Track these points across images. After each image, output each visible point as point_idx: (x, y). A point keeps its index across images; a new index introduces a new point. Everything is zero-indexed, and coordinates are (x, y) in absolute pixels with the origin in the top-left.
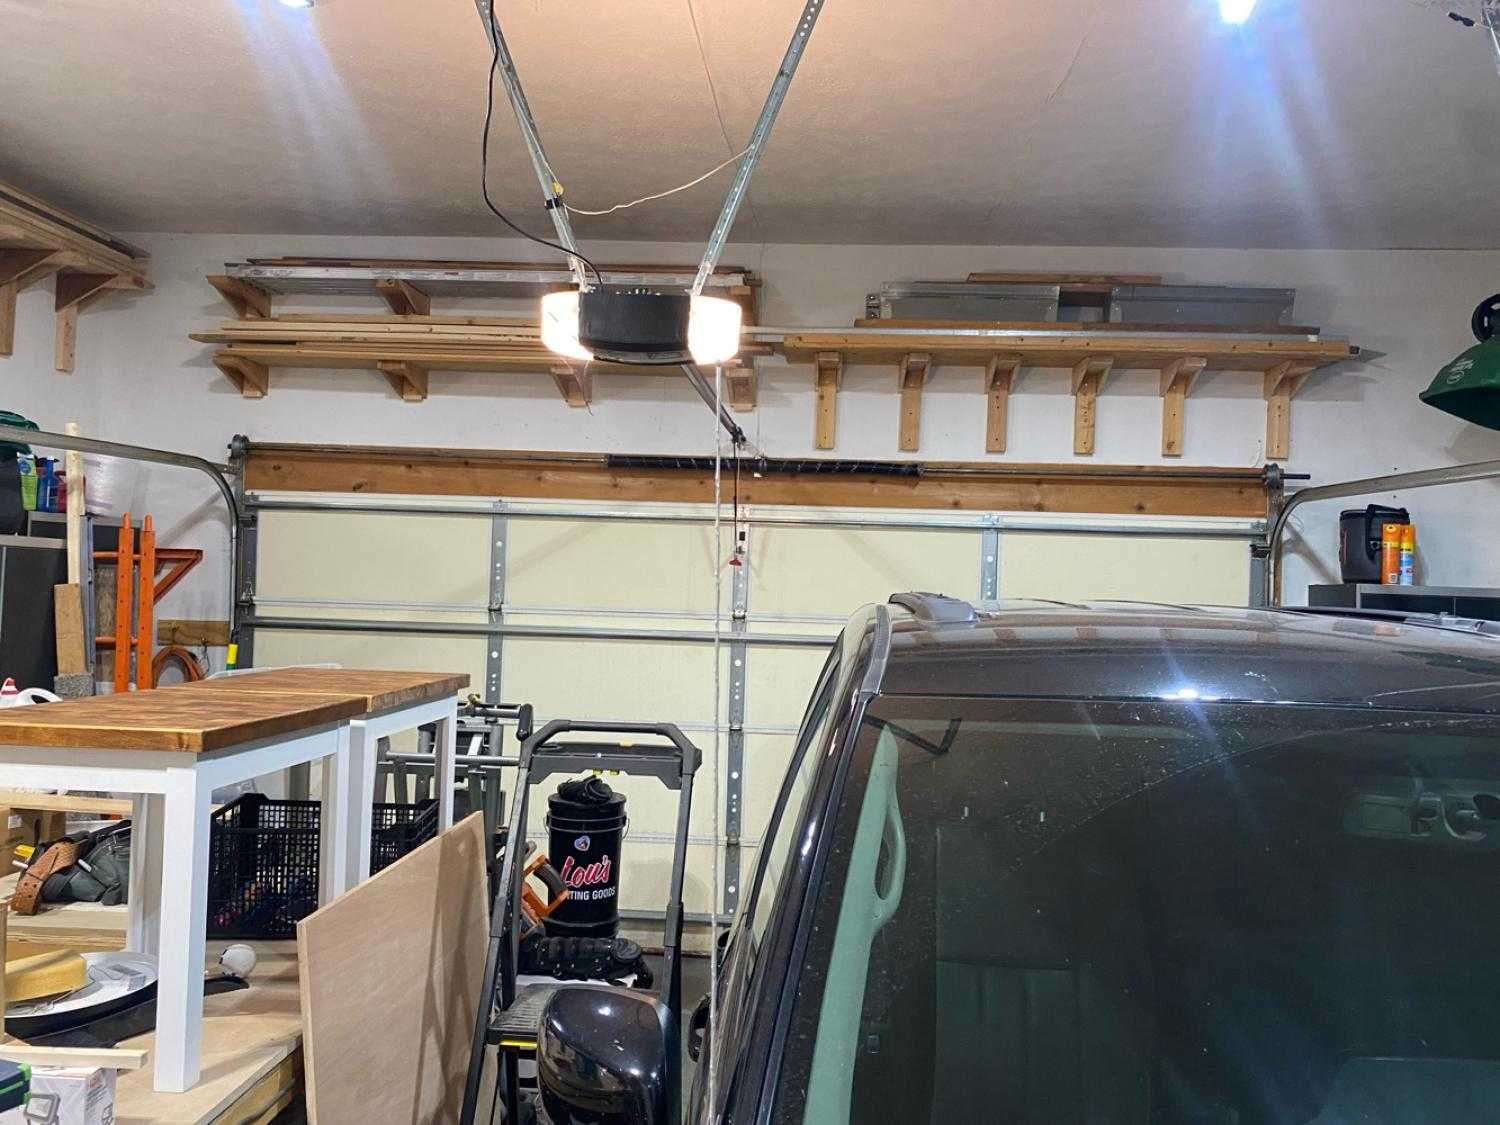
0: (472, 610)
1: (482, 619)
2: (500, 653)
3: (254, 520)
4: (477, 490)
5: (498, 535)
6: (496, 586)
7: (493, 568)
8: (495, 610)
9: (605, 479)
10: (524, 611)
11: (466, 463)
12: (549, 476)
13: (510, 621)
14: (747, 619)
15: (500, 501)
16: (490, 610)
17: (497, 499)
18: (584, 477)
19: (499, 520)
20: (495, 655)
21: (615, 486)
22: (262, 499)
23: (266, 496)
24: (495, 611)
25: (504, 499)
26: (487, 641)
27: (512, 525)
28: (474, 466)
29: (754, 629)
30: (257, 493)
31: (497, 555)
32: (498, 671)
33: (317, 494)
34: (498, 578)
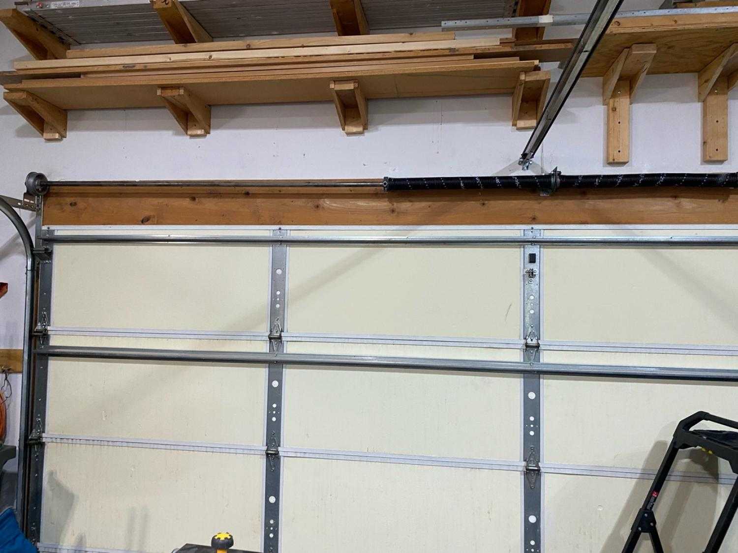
0: (253, 338)
1: (262, 347)
2: (280, 382)
3: (49, 254)
4: (258, 220)
5: (278, 264)
6: (276, 312)
7: (273, 296)
8: (274, 338)
9: (383, 204)
10: (303, 339)
11: (247, 194)
12: (327, 203)
13: (291, 349)
14: (542, 347)
15: (280, 229)
16: (270, 339)
17: (276, 227)
18: (362, 203)
19: (279, 248)
20: (275, 384)
21: (393, 211)
22: (57, 233)
23: (61, 231)
24: (276, 340)
25: (283, 227)
26: (267, 369)
27: (292, 252)
28: (255, 196)
29: (548, 358)
30: (52, 227)
31: (277, 283)
32: (279, 401)
33: (107, 227)
34: (278, 306)
